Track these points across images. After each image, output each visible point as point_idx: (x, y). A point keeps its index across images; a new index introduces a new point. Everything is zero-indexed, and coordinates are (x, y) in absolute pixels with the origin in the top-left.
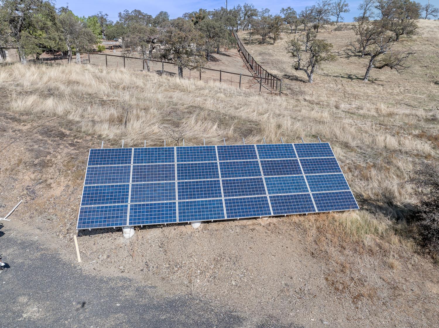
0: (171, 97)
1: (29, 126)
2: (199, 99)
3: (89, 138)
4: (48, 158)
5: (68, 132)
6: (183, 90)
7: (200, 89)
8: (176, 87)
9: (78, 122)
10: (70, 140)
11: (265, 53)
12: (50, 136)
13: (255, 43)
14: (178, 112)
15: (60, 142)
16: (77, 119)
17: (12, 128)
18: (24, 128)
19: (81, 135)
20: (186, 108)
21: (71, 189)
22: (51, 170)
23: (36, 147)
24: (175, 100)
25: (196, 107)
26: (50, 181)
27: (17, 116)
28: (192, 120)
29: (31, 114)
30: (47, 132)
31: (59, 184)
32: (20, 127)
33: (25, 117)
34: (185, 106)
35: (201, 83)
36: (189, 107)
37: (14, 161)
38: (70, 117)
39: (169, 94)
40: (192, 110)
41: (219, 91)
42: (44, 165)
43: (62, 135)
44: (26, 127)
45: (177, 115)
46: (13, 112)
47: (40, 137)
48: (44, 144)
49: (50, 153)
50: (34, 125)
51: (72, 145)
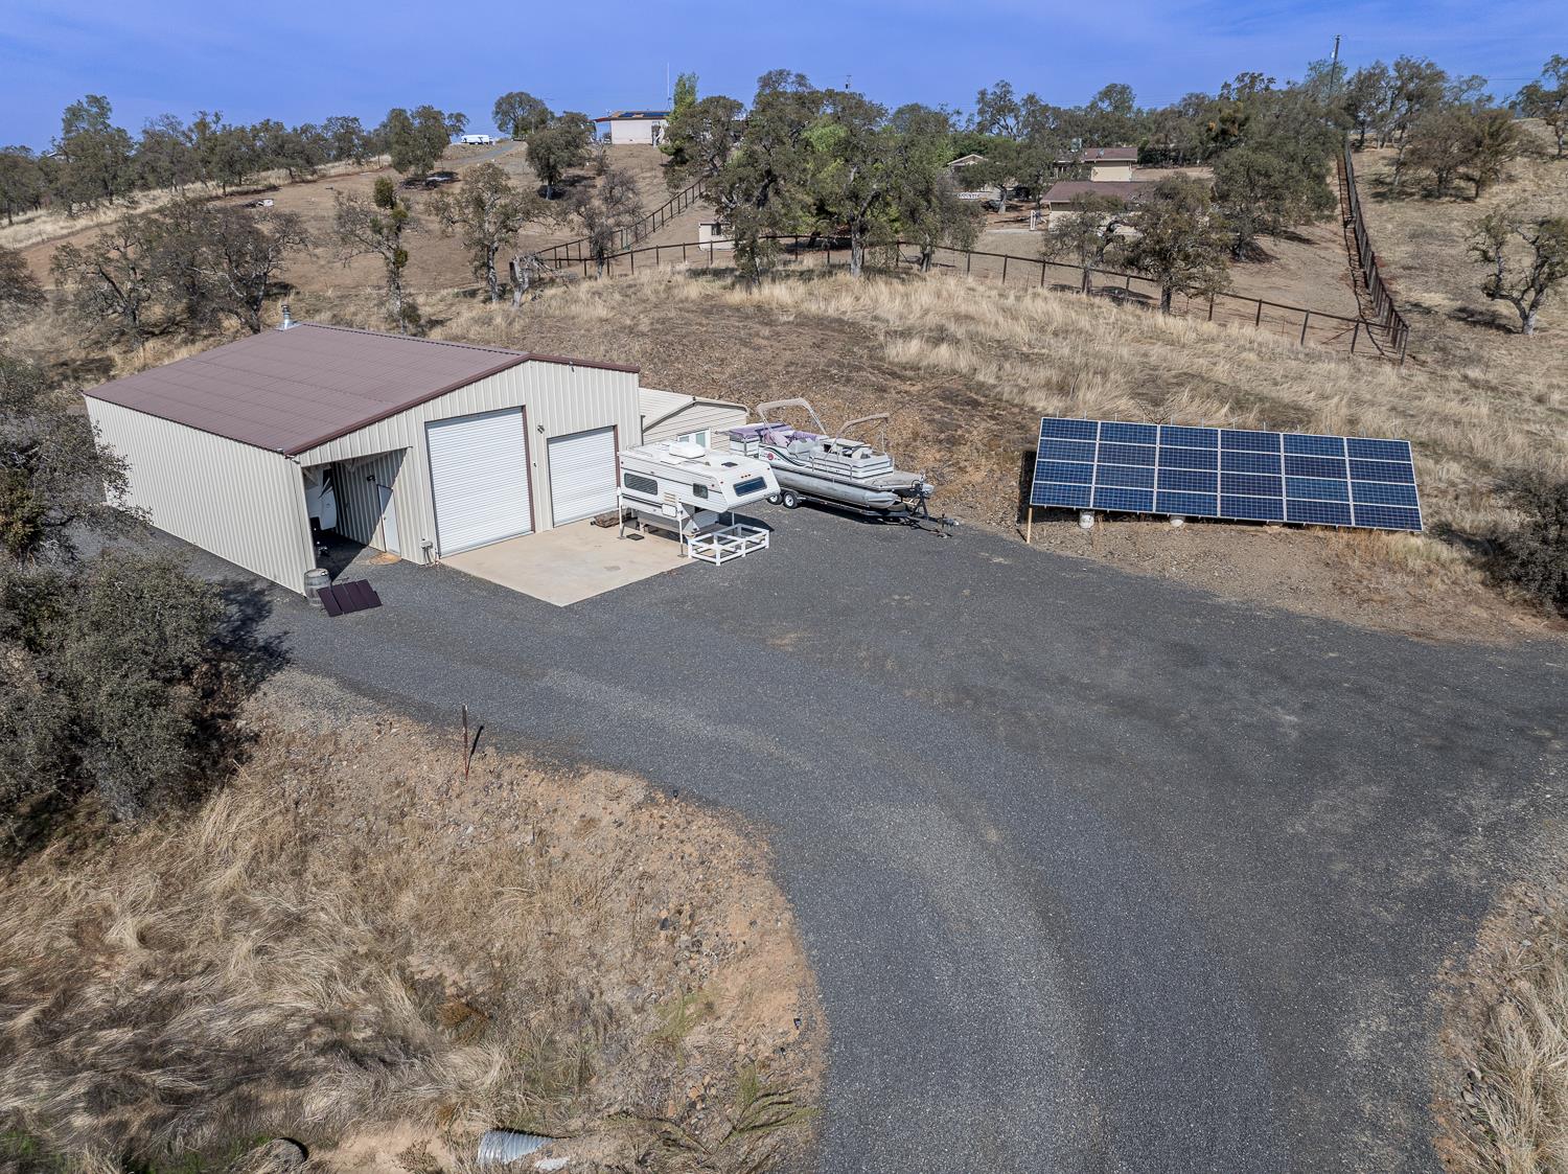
0: (1145, 355)
1: (919, 387)
2: (1201, 360)
3: (1016, 410)
4: (960, 432)
5: (982, 400)
6: (1172, 342)
7: (1207, 341)
8: (1157, 336)
9: (995, 386)
10: (988, 411)
11: (1430, 235)
12: (955, 403)
13: (1412, 194)
14: (1159, 382)
15: (974, 412)
16: (992, 381)
17: (895, 388)
18: (914, 389)
19: (1003, 404)
20: (1175, 377)
21: (998, 474)
22: (965, 449)
23: (937, 417)
24: (1153, 360)
25: (1193, 376)
26: (962, 464)
27: (896, 369)
28: (1185, 396)
29: (919, 369)
30: (949, 397)
31: (977, 468)
32: (907, 388)
33: (909, 373)
34: (1173, 372)
35: (1210, 328)
36: (1180, 375)
37: (907, 434)
38: (980, 377)
39: (1145, 348)
40: (1184, 379)
41: (1248, 346)
42: (954, 442)
43: (975, 404)
44: (916, 388)
45: (1158, 387)
46: (890, 363)
47: (941, 404)
48: (950, 414)
49: (961, 427)
50: (927, 385)
51: (992, 417)
